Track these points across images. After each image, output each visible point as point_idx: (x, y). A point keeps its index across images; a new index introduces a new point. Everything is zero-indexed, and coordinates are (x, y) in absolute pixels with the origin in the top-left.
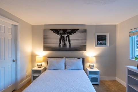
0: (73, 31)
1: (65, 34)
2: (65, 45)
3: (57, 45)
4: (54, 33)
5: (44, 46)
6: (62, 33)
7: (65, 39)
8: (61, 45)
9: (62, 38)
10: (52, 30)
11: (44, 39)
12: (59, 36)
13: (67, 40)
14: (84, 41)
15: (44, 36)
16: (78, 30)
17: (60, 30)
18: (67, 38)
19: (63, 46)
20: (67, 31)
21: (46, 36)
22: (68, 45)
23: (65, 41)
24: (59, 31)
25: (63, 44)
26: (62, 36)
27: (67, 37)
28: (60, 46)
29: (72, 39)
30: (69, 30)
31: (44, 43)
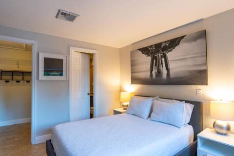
0: (174, 43)
1: (158, 52)
2: (159, 73)
3: (147, 75)
4: (143, 53)
5: (132, 77)
6: (154, 52)
7: (159, 61)
8: (154, 73)
9: (155, 61)
10: (140, 50)
11: (132, 65)
12: (149, 58)
13: (162, 63)
14: (200, 60)
15: (131, 61)
16: (182, 37)
17: (151, 46)
18: (163, 59)
19: (157, 75)
20: (162, 46)
21: (133, 61)
22: (164, 72)
23: (159, 65)
24: (150, 49)
25: (157, 71)
26: (154, 56)
27: (162, 57)
28: (151, 75)
29: (171, 59)
30: (166, 42)
31: (132, 73)
